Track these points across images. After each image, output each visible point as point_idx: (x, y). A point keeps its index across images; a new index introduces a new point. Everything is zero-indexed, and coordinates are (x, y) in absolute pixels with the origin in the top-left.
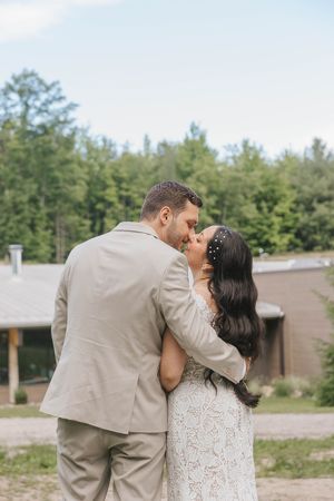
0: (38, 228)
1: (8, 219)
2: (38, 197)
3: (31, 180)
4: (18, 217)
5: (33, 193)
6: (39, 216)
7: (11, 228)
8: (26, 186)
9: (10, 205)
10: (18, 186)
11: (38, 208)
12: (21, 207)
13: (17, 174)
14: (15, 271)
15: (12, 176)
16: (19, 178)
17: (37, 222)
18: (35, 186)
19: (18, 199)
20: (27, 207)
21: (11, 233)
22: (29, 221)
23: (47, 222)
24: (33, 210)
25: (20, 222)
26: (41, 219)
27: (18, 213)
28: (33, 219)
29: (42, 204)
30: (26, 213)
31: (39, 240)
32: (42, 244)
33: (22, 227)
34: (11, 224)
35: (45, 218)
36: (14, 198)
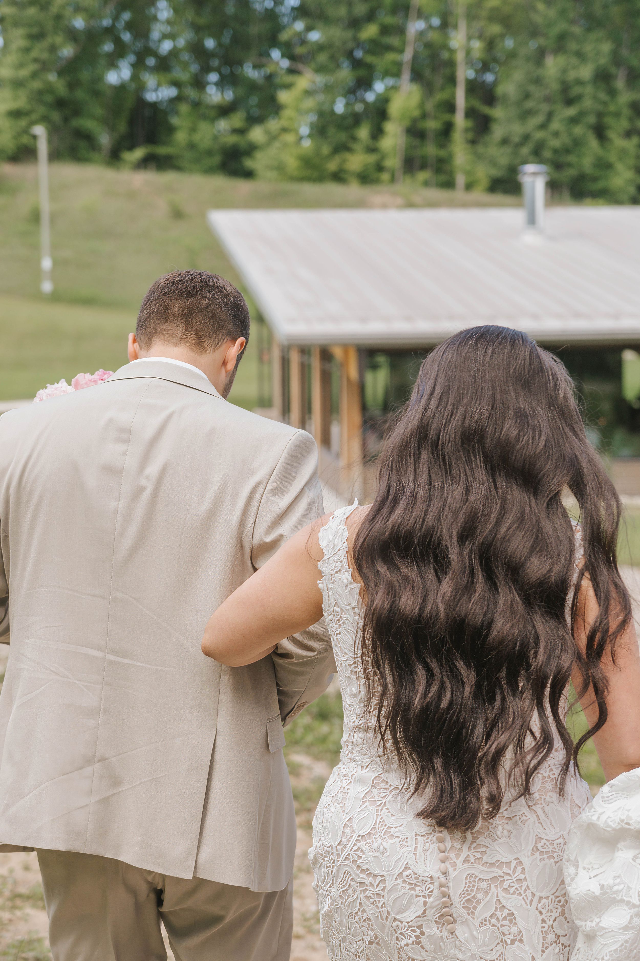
0: (612, 135)
1: (550, 116)
2: (613, 70)
3: (600, 33)
4: (571, 111)
5: (603, 61)
6: (612, 108)
7: (556, 134)
8: (588, 48)
9: (555, 86)
10: (573, 46)
11: (612, 92)
12: (576, 90)
13: (573, 22)
14: (532, 220)
15: (561, 26)
16: (577, 30)
17: (609, 120)
18: (606, 47)
19: (572, 75)
20: (589, 90)
21: (556, 143)
22: (592, 119)
23: (631, 120)
24: (603, 96)
25: (574, 121)
26: (617, 115)
27: (569, 102)
28: (600, 115)
29: (620, 84)
30: (588, 103)
31: (612, 158)
32: (620, 167)
33: (578, 130)
34: (556, 125)
35: (626, 112)
36: (564, 71)
